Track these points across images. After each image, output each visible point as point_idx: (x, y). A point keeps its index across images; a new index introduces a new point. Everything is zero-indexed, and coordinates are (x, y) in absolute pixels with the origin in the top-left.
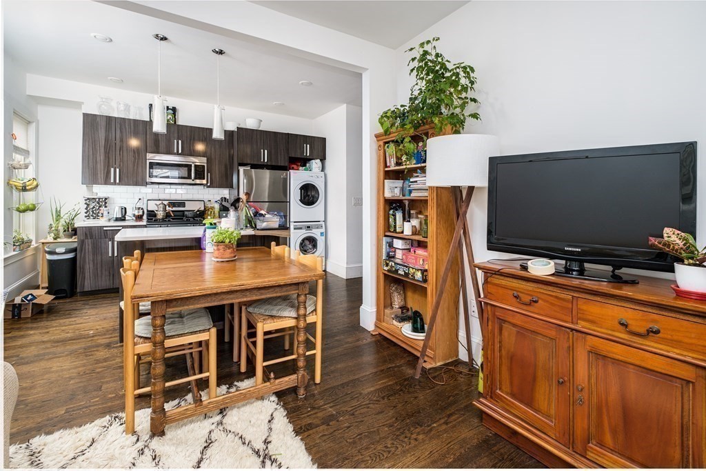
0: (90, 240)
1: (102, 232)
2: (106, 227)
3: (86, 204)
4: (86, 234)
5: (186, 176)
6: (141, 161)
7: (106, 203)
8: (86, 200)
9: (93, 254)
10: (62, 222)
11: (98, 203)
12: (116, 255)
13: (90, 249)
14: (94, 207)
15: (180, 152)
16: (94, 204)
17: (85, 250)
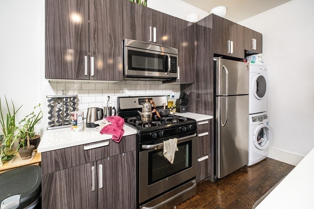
0: (62, 172)
1: (82, 153)
2: (86, 145)
3: (49, 106)
4: (56, 162)
5: (161, 68)
6: (117, 48)
7: (74, 104)
8: (49, 101)
9: (69, 195)
10: (17, 133)
11: (66, 105)
12: (101, 186)
13: (64, 187)
14: (60, 110)
15: (155, 41)
16: (58, 106)
17: (55, 190)
